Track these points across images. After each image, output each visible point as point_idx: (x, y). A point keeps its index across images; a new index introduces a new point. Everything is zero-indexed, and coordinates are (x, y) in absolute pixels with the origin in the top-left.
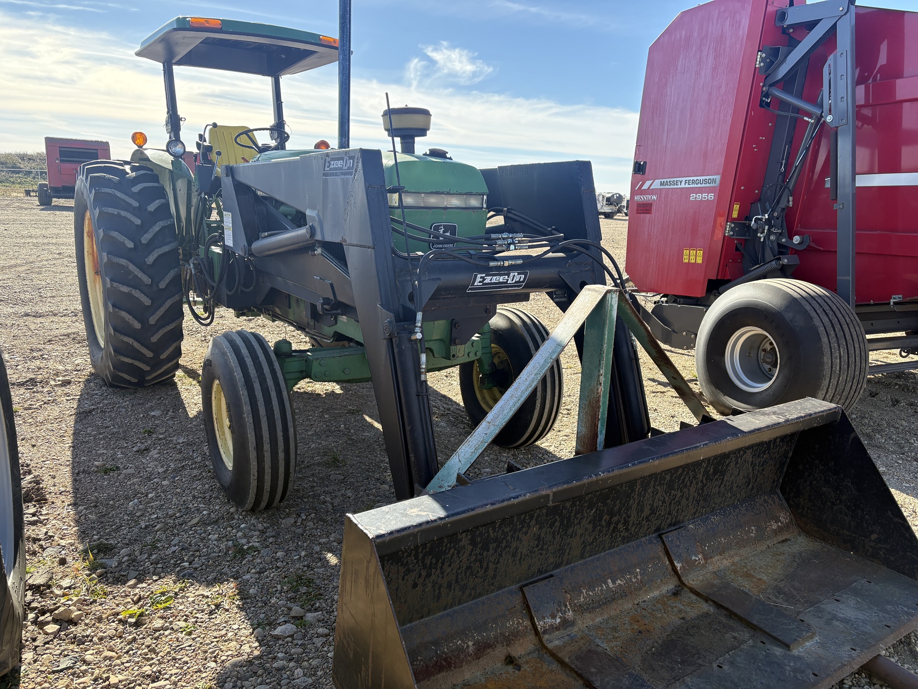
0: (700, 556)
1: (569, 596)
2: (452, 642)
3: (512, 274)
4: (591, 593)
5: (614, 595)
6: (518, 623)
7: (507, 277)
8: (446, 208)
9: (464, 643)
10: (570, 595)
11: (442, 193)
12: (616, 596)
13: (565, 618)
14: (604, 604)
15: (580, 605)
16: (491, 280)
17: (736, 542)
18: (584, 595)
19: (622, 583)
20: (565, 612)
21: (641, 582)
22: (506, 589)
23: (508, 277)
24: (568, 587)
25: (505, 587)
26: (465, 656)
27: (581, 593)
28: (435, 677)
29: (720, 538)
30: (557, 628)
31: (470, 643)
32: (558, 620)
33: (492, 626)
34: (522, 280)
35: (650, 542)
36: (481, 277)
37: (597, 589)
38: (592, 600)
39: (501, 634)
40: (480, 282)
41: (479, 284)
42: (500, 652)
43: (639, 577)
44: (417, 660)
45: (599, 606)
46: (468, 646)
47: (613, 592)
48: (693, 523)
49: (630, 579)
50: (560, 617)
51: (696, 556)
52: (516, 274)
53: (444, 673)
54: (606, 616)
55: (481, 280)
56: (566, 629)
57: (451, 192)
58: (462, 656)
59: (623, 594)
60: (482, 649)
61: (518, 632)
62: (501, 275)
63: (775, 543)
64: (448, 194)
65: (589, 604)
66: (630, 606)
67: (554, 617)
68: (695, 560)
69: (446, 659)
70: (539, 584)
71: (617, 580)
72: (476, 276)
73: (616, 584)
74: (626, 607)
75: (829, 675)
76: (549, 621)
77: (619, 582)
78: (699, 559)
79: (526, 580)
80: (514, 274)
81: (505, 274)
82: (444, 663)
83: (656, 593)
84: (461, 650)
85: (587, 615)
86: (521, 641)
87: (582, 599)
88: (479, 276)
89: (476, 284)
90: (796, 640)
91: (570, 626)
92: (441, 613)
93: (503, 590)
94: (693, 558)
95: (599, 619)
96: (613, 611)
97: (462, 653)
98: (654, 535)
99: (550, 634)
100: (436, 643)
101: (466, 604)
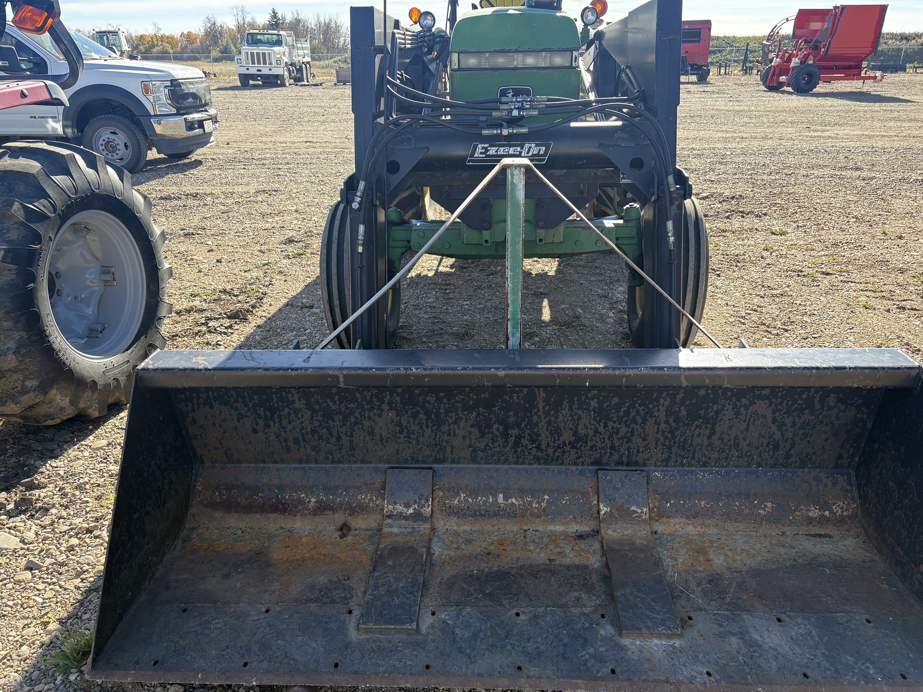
0: (645, 510)
1: (442, 493)
2: (296, 492)
3: (527, 146)
4: (470, 500)
5: (499, 511)
6: (371, 500)
7: (519, 149)
8: (515, 69)
9: (307, 497)
10: (444, 493)
11: (509, 51)
12: (501, 513)
13: (420, 512)
14: (481, 515)
15: (450, 507)
16: (497, 151)
17: (724, 513)
18: (460, 499)
19: (516, 503)
20: (424, 506)
21: (544, 510)
22: (373, 465)
23: (522, 148)
24: (444, 485)
25: (371, 462)
26: (304, 508)
27: (458, 496)
28: (267, 515)
29: (700, 500)
30: (406, 518)
31: (313, 500)
32: (411, 511)
33: (342, 493)
34: (542, 152)
35: (582, 473)
36: (483, 148)
37: (479, 498)
38: (468, 507)
39: (347, 502)
40: (481, 153)
41: (481, 156)
42: (340, 518)
43: (544, 505)
44: (258, 495)
45: (474, 515)
46: (310, 501)
47: (500, 507)
48: (662, 471)
49: (530, 503)
50: (415, 509)
51: (638, 506)
52: (533, 145)
53: (276, 515)
54: (477, 527)
55: (483, 151)
56: (415, 522)
57: (520, 49)
58: (300, 507)
59: (512, 514)
60: (322, 508)
61: (366, 507)
62: (510, 146)
63: (801, 533)
64: (517, 51)
65: (462, 510)
66: (515, 528)
67: (407, 506)
68: (635, 512)
69: (283, 505)
70: (407, 471)
71: (511, 497)
72: (476, 147)
73: (508, 501)
74: (508, 527)
75: (629, 680)
76: (400, 508)
77: (514, 500)
78: (642, 512)
79: (398, 463)
80: (530, 145)
81: (517, 146)
82: (280, 507)
83: (559, 528)
84: (301, 502)
85: (455, 519)
86: (365, 516)
87: (456, 502)
88: (480, 146)
89: (476, 155)
90: (640, 629)
91: (422, 520)
92: (297, 465)
93: (369, 465)
94: (633, 508)
95: (467, 528)
96: (488, 526)
97: (301, 505)
98: (591, 468)
99: (395, 520)
100: (281, 488)
101: (324, 466)
